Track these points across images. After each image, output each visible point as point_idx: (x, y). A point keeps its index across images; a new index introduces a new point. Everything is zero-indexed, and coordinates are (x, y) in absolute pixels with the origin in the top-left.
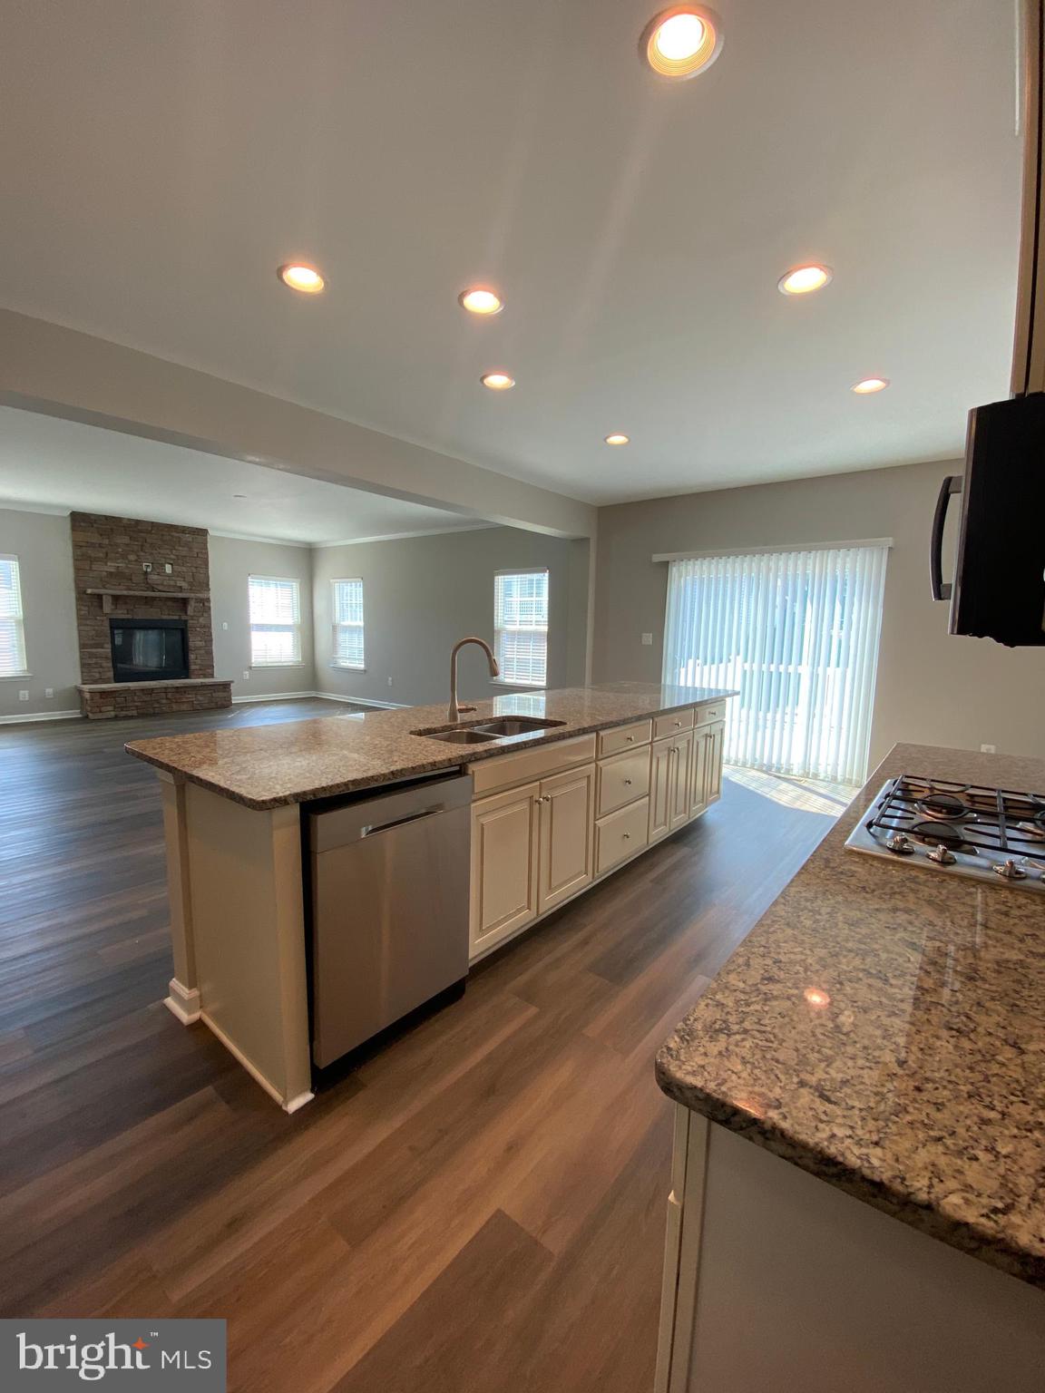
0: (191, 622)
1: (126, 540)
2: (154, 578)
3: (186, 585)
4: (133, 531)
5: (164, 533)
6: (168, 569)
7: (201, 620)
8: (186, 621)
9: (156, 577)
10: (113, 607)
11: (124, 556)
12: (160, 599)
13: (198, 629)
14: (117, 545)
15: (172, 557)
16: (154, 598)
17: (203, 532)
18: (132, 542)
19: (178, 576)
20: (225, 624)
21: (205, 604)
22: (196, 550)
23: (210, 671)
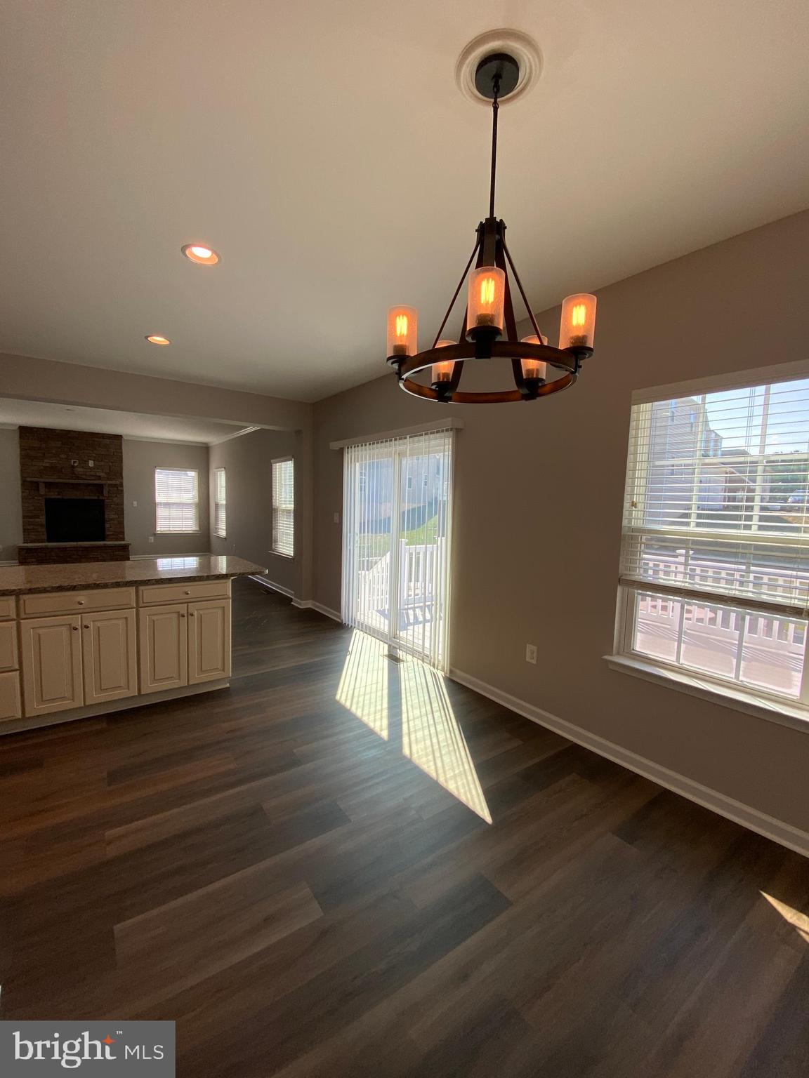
0: (106, 501)
1: (58, 444)
2: (80, 470)
3: (104, 475)
4: (64, 438)
5: (89, 439)
6: (91, 463)
7: (116, 499)
8: (103, 500)
10: (47, 491)
11: (57, 455)
12: (82, 484)
13: (113, 506)
14: (52, 448)
15: (94, 455)
16: (79, 484)
17: (119, 438)
18: (63, 446)
19: (98, 469)
20: (135, 503)
22: (113, 450)
23: (121, 536)
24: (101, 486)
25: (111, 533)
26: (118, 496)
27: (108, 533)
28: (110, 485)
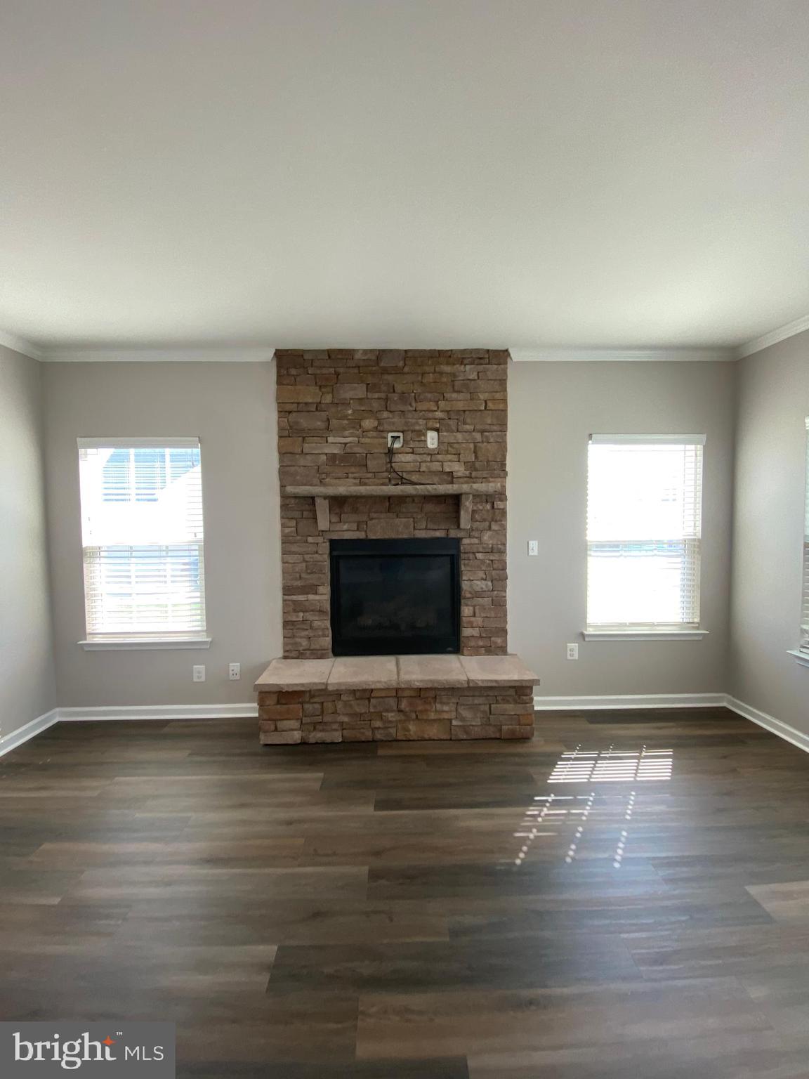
0: (465, 541)
1: (359, 391)
2: (405, 460)
3: (462, 469)
4: (373, 374)
5: (427, 369)
6: (432, 440)
7: (486, 537)
8: (458, 540)
9: (409, 457)
10: (335, 519)
11: (356, 423)
12: (412, 498)
13: (479, 556)
14: (346, 404)
15: (439, 414)
16: (402, 499)
17: (499, 357)
18: (370, 395)
19: (447, 453)
20: (534, 545)
21: (494, 505)
22: (482, 396)
23: (499, 641)
24: (455, 501)
25: (475, 632)
26: (494, 527)
27: (466, 632)
28: (478, 496)
